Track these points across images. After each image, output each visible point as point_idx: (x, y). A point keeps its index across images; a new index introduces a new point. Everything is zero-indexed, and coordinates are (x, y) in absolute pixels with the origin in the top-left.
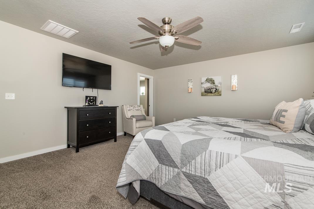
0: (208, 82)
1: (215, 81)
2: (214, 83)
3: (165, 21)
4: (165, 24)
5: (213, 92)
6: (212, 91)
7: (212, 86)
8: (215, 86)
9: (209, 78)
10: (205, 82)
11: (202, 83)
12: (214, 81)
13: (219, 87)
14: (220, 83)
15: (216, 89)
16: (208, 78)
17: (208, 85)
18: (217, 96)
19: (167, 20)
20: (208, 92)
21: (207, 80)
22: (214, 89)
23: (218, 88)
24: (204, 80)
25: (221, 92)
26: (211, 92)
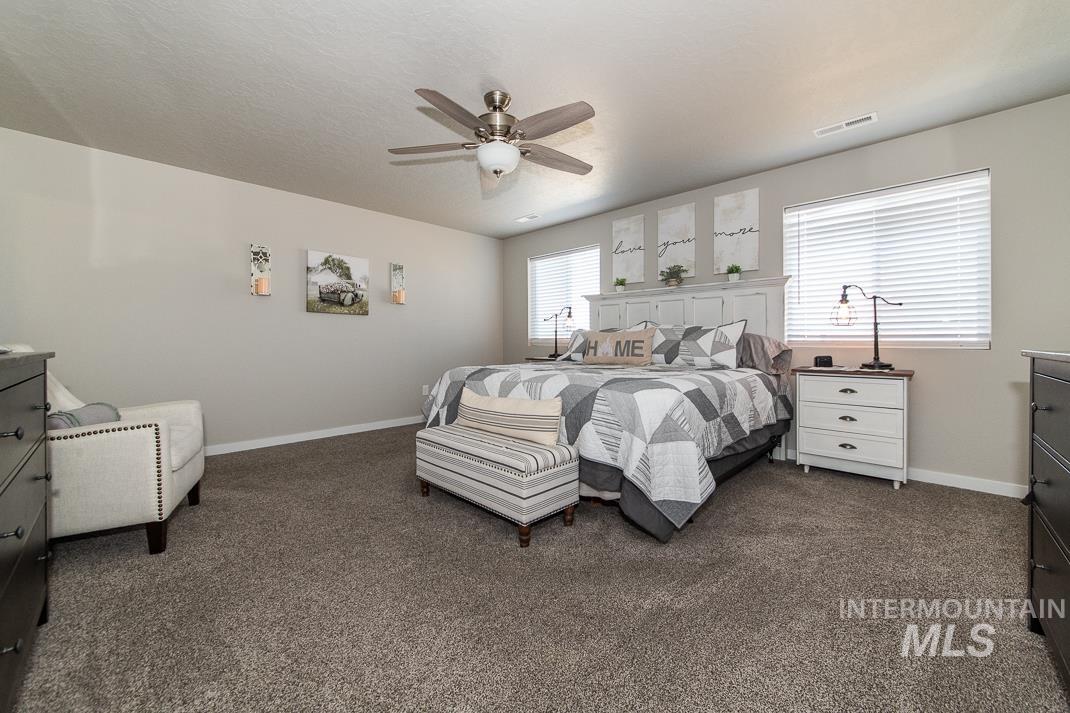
0: (330, 268)
1: (352, 271)
2: (349, 277)
3: (493, 101)
4: (495, 108)
5: (345, 303)
6: (342, 298)
7: (343, 283)
8: (353, 285)
9: (334, 256)
10: (321, 268)
11: (308, 269)
12: (348, 269)
13: (362, 290)
14: (365, 279)
15: (356, 295)
16: (330, 256)
17: (329, 279)
18: (359, 314)
19: (497, 97)
20: (330, 300)
21: (326, 261)
22: (350, 295)
23: (360, 293)
24: (316, 259)
25: (367, 304)
26: (341, 304)
